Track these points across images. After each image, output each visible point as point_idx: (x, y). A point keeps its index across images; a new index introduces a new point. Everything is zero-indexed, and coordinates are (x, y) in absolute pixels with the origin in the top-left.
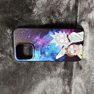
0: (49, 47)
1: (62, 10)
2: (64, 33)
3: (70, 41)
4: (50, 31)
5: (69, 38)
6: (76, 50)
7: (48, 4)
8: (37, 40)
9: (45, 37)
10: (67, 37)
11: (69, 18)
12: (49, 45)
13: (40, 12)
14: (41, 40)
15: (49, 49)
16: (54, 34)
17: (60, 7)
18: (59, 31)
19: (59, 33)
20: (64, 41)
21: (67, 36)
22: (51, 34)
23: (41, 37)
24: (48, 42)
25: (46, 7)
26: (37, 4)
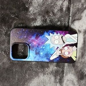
0: (44, 47)
1: (56, 11)
2: (59, 34)
3: (64, 43)
4: (46, 32)
5: (63, 40)
6: (70, 51)
7: (43, 4)
8: (33, 41)
9: (40, 37)
10: (61, 39)
11: (62, 19)
12: (44, 46)
13: (36, 11)
14: (36, 40)
15: (43, 50)
16: (49, 35)
17: (54, 8)
18: (54, 33)
19: (54, 34)
20: (59, 42)
21: (62, 37)
22: (46, 35)
23: (37, 37)
24: (43, 43)
25: (41, 7)
26: (33, 3)
